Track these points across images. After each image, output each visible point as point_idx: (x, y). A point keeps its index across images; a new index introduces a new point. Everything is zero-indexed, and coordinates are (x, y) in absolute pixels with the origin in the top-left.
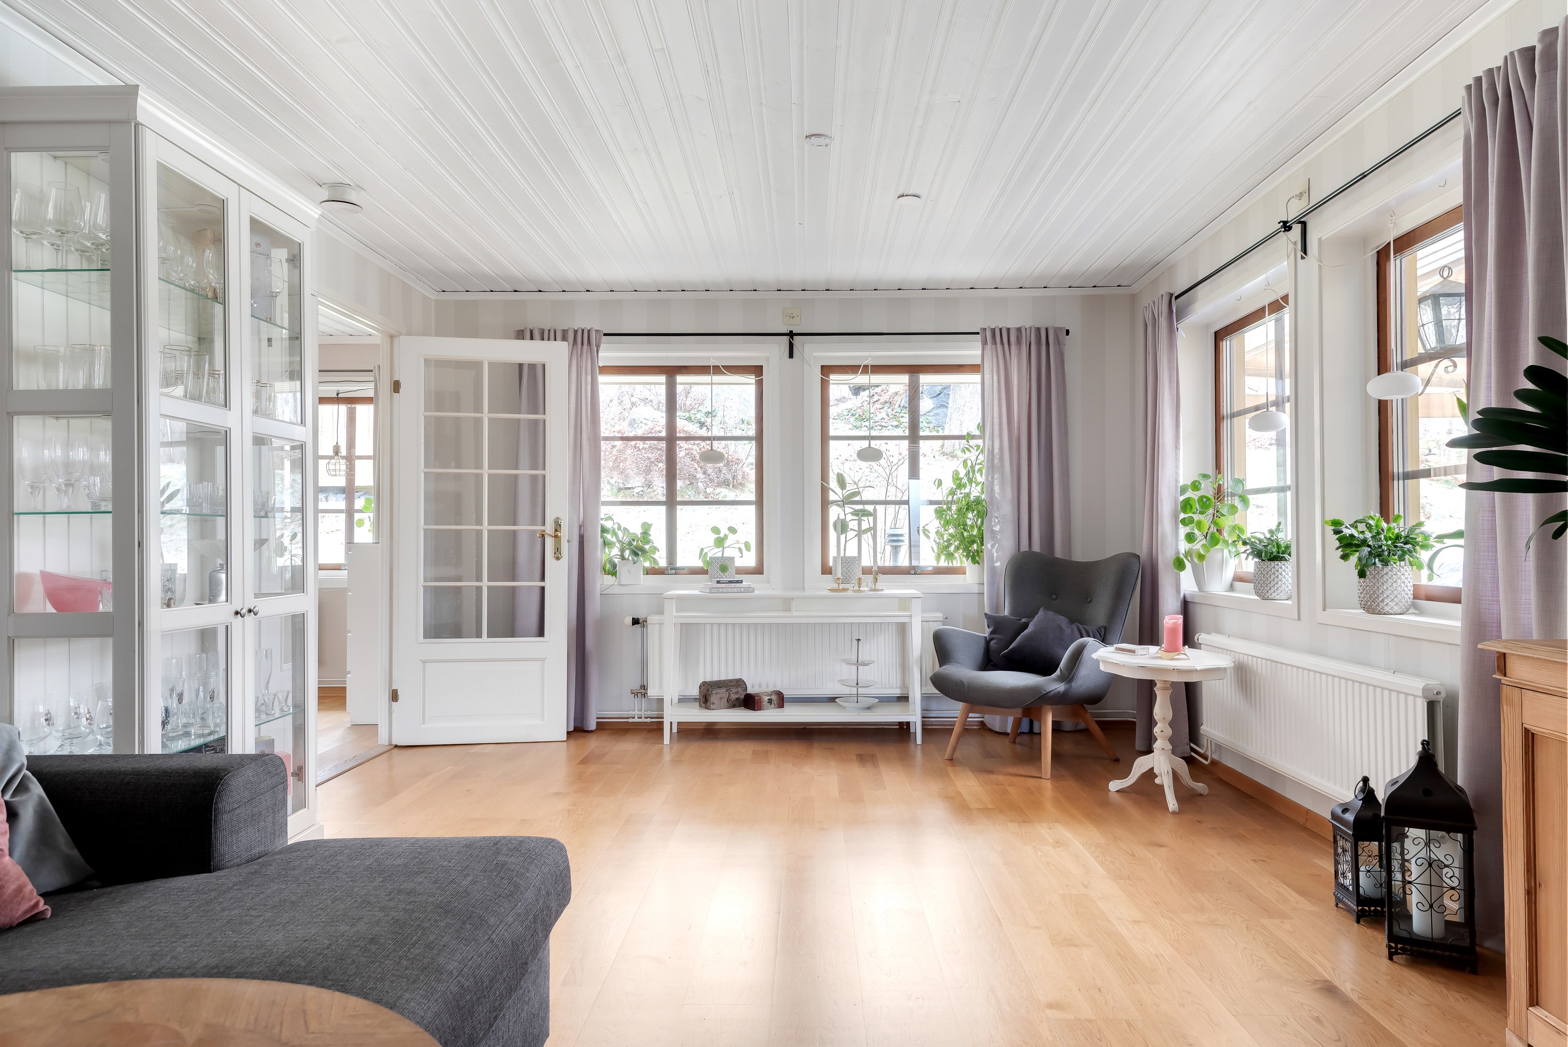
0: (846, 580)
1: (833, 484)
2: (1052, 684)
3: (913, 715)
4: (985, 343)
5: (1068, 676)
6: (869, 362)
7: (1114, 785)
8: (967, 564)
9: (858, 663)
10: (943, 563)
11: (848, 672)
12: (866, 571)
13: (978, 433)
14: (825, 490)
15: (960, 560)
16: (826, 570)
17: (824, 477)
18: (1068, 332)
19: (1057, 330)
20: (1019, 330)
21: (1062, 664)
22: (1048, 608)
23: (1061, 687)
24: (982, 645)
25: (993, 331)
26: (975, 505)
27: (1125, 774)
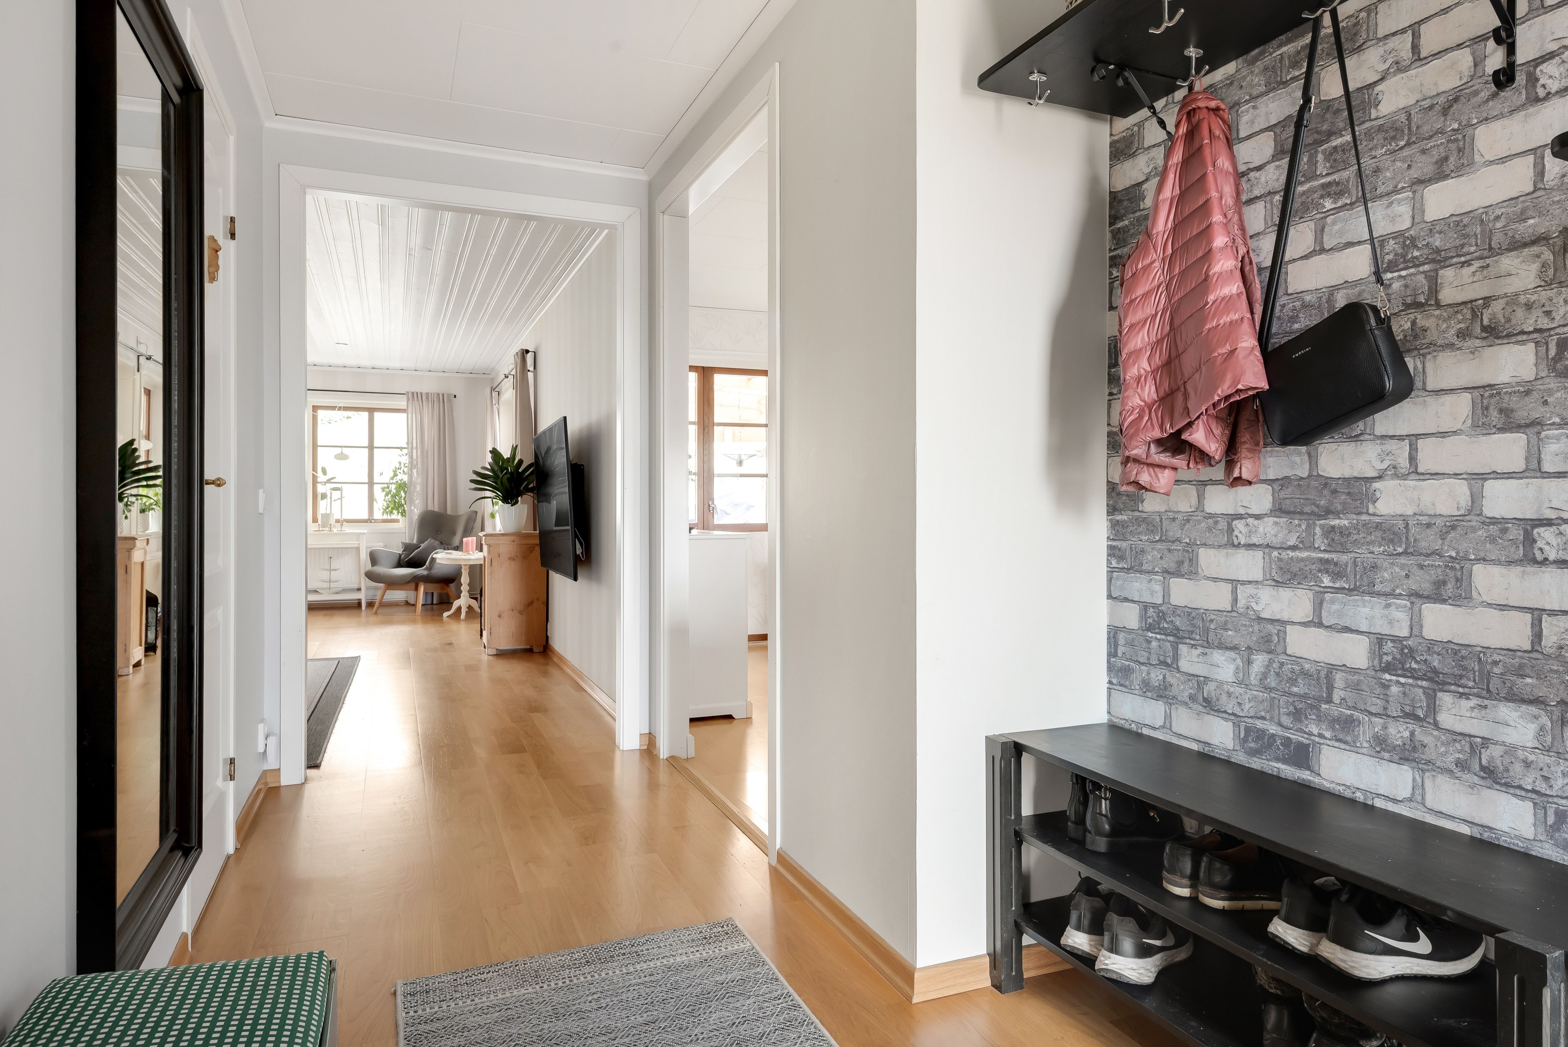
0: (324, 526)
1: (320, 473)
2: (420, 571)
3: (362, 596)
4: (408, 400)
5: (430, 569)
6: (342, 405)
7: (446, 614)
8: (399, 517)
9: (330, 570)
10: (385, 517)
11: (325, 575)
12: (338, 521)
13: (406, 446)
14: (315, 478)
15: (395, 516)
16: (315, 520)
17: (315, 469)
18: (455, 396)
19: (449, 395)
20: (427, 394)
21: (427, 563)
22: (433, 538)
23: (425, 573)
24: (398, 556)
25: (413, 393)
26: (401, 486)
27: (449, 610)
